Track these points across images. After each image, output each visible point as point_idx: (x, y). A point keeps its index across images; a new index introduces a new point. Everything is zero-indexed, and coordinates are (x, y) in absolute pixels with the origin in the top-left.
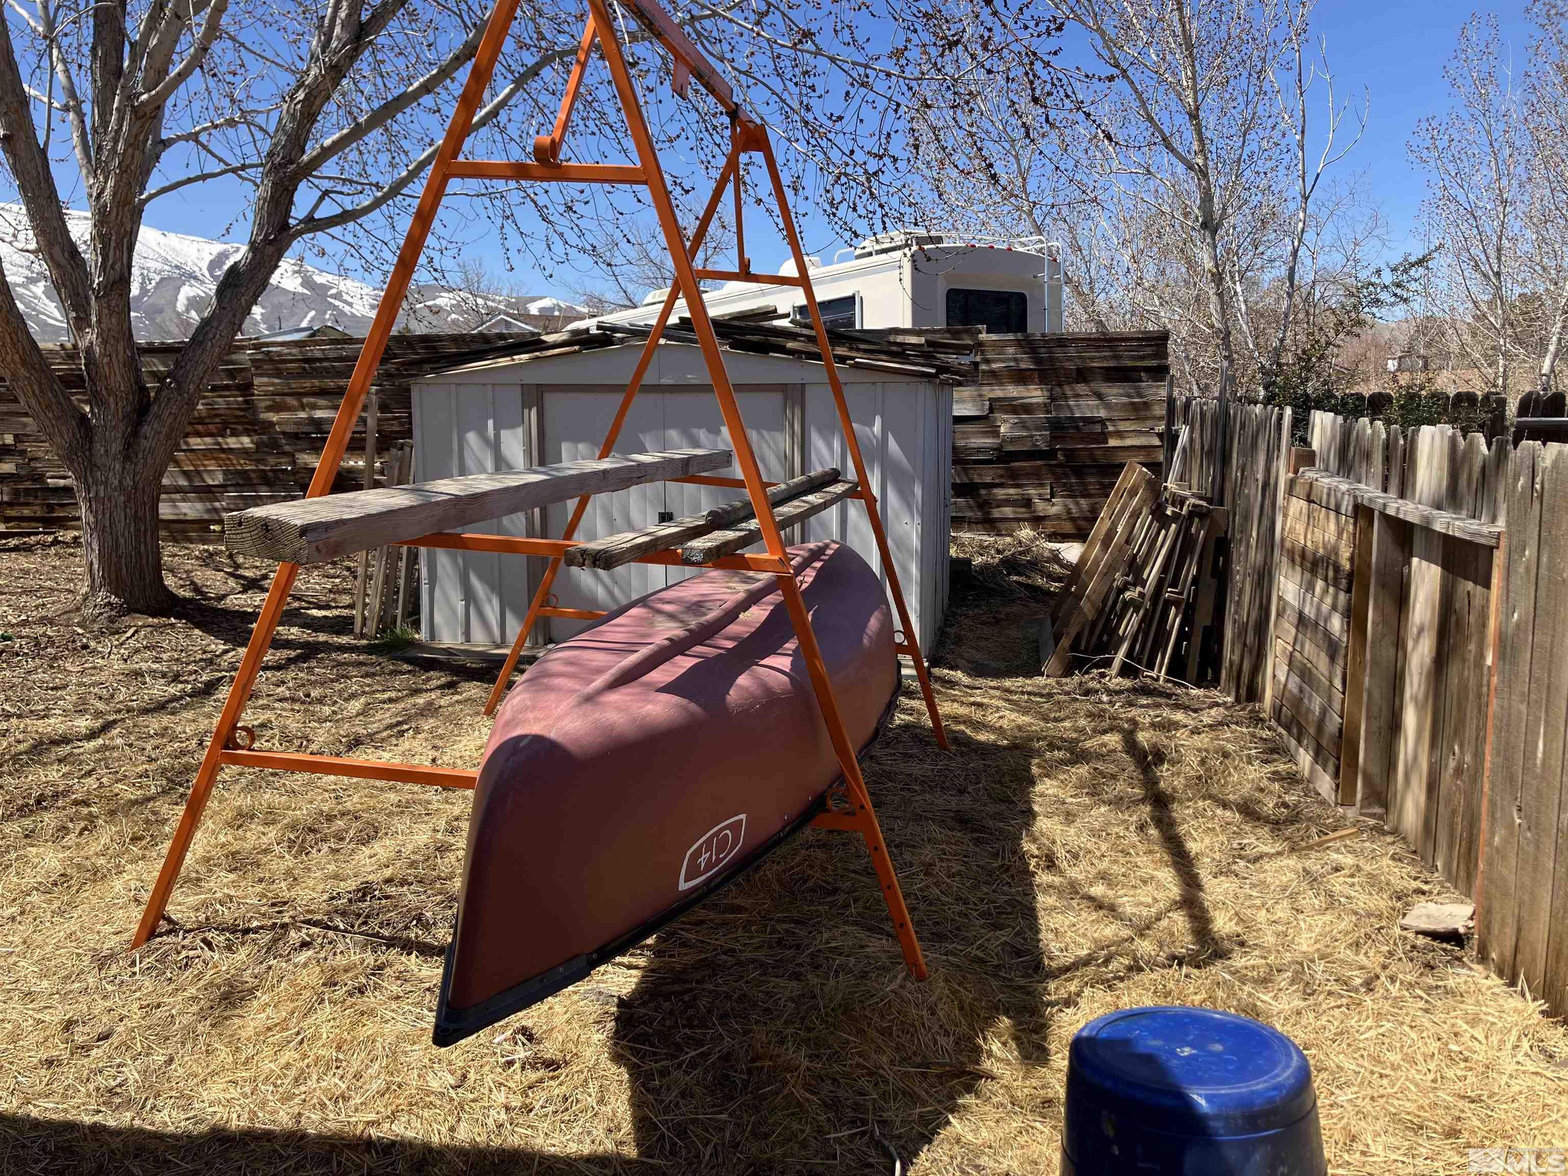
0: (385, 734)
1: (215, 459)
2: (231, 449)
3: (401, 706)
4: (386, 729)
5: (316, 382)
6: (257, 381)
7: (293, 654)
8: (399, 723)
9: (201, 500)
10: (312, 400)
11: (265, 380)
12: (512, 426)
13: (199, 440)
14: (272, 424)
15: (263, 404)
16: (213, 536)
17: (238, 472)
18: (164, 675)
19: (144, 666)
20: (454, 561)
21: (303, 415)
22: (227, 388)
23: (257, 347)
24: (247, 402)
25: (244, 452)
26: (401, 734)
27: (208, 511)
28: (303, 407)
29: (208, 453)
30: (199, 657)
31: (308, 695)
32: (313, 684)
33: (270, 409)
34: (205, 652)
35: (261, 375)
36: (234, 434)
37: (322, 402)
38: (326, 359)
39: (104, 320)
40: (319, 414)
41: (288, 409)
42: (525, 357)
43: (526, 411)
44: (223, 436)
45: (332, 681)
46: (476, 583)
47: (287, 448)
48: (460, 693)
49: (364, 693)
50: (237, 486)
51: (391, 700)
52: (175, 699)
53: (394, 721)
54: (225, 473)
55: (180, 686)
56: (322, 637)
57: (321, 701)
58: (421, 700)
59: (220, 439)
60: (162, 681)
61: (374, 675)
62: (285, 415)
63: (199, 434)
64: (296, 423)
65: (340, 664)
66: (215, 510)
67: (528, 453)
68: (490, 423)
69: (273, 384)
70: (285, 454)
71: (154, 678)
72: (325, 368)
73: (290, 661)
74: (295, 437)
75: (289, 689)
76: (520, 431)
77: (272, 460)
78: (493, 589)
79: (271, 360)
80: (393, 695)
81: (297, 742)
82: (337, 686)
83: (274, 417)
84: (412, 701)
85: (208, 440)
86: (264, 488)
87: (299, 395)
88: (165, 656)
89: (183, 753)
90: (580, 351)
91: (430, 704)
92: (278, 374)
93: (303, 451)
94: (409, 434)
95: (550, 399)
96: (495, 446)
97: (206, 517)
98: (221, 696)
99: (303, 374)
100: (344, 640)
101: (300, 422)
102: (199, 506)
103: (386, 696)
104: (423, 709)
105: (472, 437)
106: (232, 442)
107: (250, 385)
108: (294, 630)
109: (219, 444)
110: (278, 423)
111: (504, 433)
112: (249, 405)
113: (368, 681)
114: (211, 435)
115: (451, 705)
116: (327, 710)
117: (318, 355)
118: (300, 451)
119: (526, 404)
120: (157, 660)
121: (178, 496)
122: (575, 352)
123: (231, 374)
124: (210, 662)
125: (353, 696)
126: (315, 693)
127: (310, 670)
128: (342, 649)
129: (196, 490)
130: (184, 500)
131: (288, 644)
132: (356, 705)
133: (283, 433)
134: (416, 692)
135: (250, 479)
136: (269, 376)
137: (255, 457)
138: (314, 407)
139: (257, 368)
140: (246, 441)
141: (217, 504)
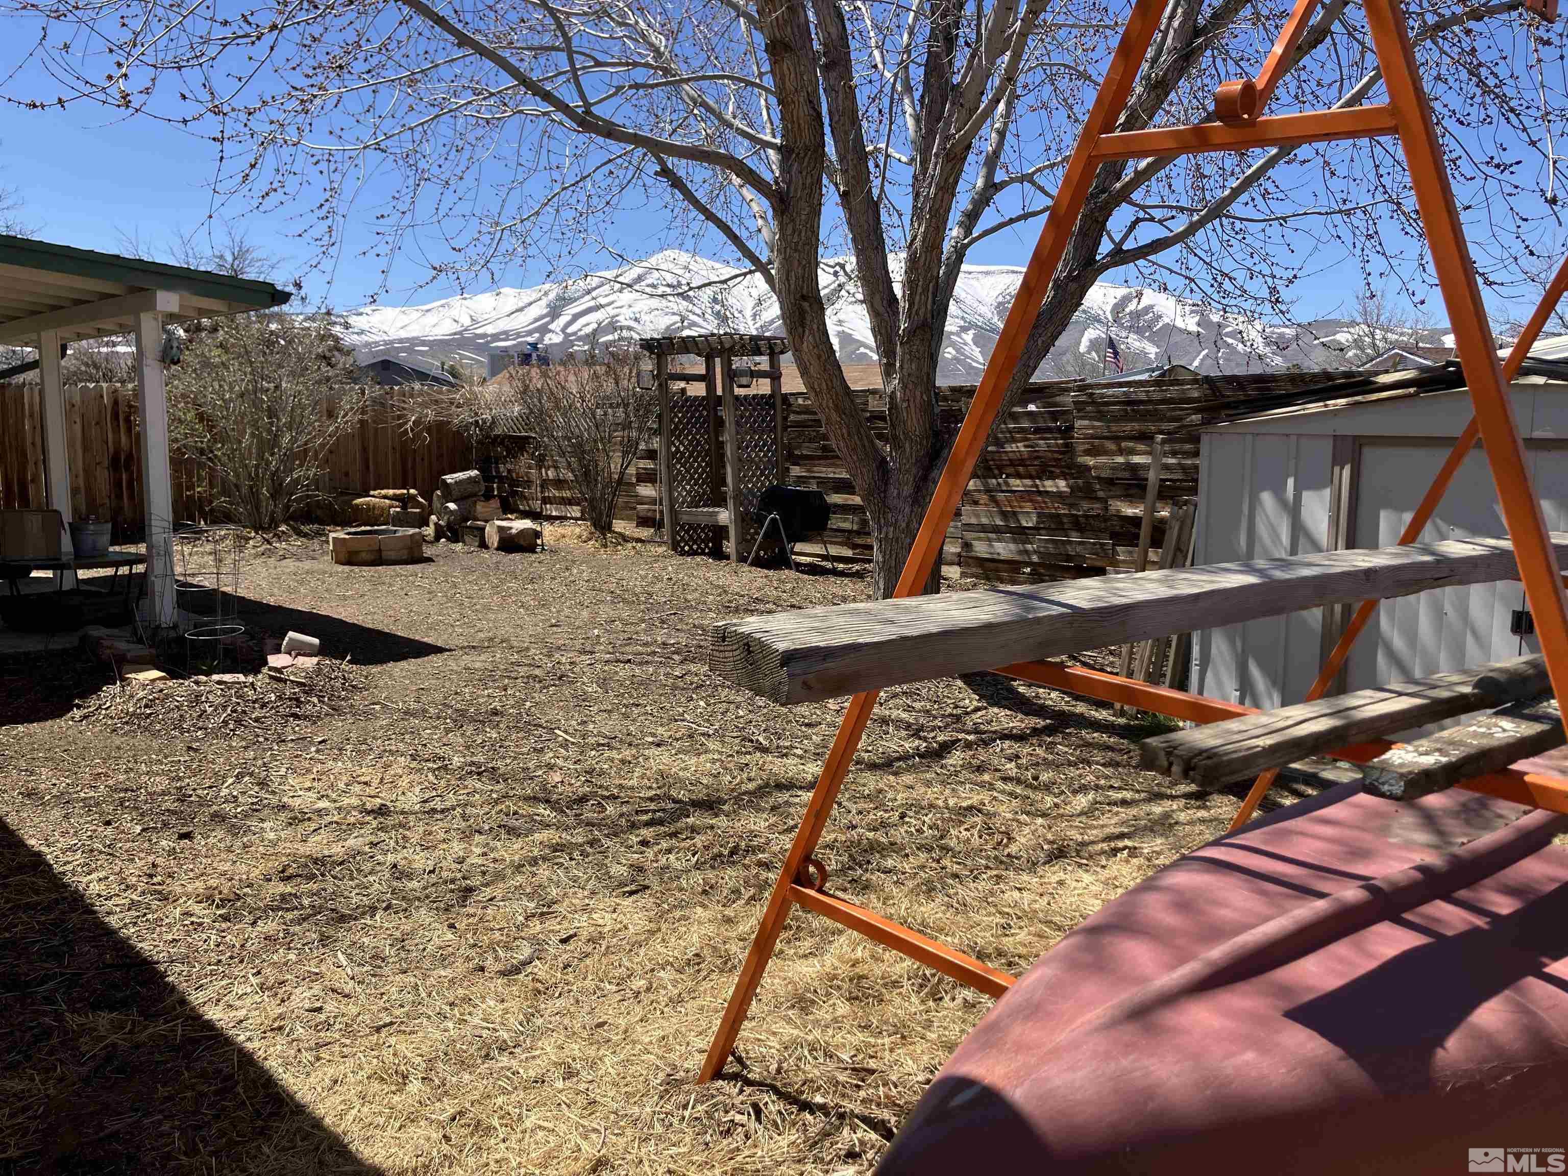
0: (1098, 847)
1: (1031, 501)
2: (1047, 492)
3: (1133, 811)
4: (1104, 840)
5: (1136, 426)
6: (1078, 423)
7: (1041, 723)
8: (1122, 836)
9: (1015, 541)
10: (1131, 444)
11: (1086, 422)
12: (1316, 486)
13: (1018, 482)
14: (1088, 469)
15: (1081, 448)
16: (1022, 577)
17: (1051, 516)
18: (908, 726)
19: (895, 714)
20: (1232, 643)
21: (1120, 459)
22: (1049, 430)
23: (1082, 388)
24: (1066, 445)
25: (1059, 495)
26: (1115, 851)
27: (1020, 552)
28: (1121, 452)
29: (1026, 496)
30: (949, 710)
31: (1036, 778)
32: (1048, 764)
33: (1088, 453)
34: (956, 707)
35: (1082, 418)
36: (1052, 477)
37: (1141, 447)
38: (1150, 402)
39: (906, 366)
40: (1137, 459)
41: (1106, 453)
42: (1342, 401)
43: (1337, 469)
44: (1040, 479)
45: (1070, 764)
46: (1255, 671)
47: (1101, 494)
48: (1207, 808)
49: (1097, 787)
50: (1050, 530)
51: (1124, 803)
52: (905, 757)
53: (1117, 830)
54: (1039, 515)
55: (917, 742)
56: (1081, 708)
57: (1047, 788)
58: (1157, 809)
59: (1038, 482)
60: (904, 733)
61: (1117, 765)
62: (1102, 460)
63: (1019, 476)
64: (1113, 469)
65: (1088, 745)
66: (1026, 552)
67: (1335, 521)
68: (1291, 482)
69: (1093, 427)
70: (1098, 499)
71: (898, 728)
72: (1148, 411)
73: (1036, 732)
74: (1110, 482)
75: (1018, 767)
76: (1327, 492)
77: (1085, 505)
78: (1274, 683)
79: (1093, 403)
80: (1128, 795)
81: (997, 837)
82: (1073, 772)
83: (1091, 461)
84: (1146, 808)
85: (1028, 482)
86: (1074, 534)
87: (1116, 439)
88: (917, 705)
89: (884, 825)
90: (1416, 394)
91: (1167, 815)
92: (1100, 416)
93: (1118, 497)
94: (1194, 491)
95: (1369, 454)
96: (1294, 511)
97: (1018, 558)
98: (951, 761)
99: (1125, 417)
100: (1103, 715)
101: (1115, 468)
102: (1012, 546)
103: (1120, 796)
104: (1155, 822)
105: (1267, 497)
106: (1049, 485)
107: (1071, 428)
108: (1054, 695)
109: (1037, 486)
110: (1095, 467)
111: (1306, 495)
112: (1069, 449)
113: (1108, 771)
114: (1031, 477)
115: (1191, 823)
116: (1049, 800)
117: (1143, 397)
118: (1112, 497)
119: (1338, 461)
120: (909, 709)
121: (993, 536)
122: (1410, 396)
123: (1054, 416)
124: (958, 718)
125: (1083, 789)
126: (1045, 777)
127: (1050, 747)
128: (1096, 726)
129: (1010, 530)
130: (999, 541)
131: (1041, 711)
132: (1082, 801)
133: (1098, 478)
134: (1157, 797)
135: (1062, 523)
136: (1091, 418)
137: (1067, 501)
138: (1133, 452)
139: (1079, 411)
140: (1062, 484)
141: (1029, 547)
